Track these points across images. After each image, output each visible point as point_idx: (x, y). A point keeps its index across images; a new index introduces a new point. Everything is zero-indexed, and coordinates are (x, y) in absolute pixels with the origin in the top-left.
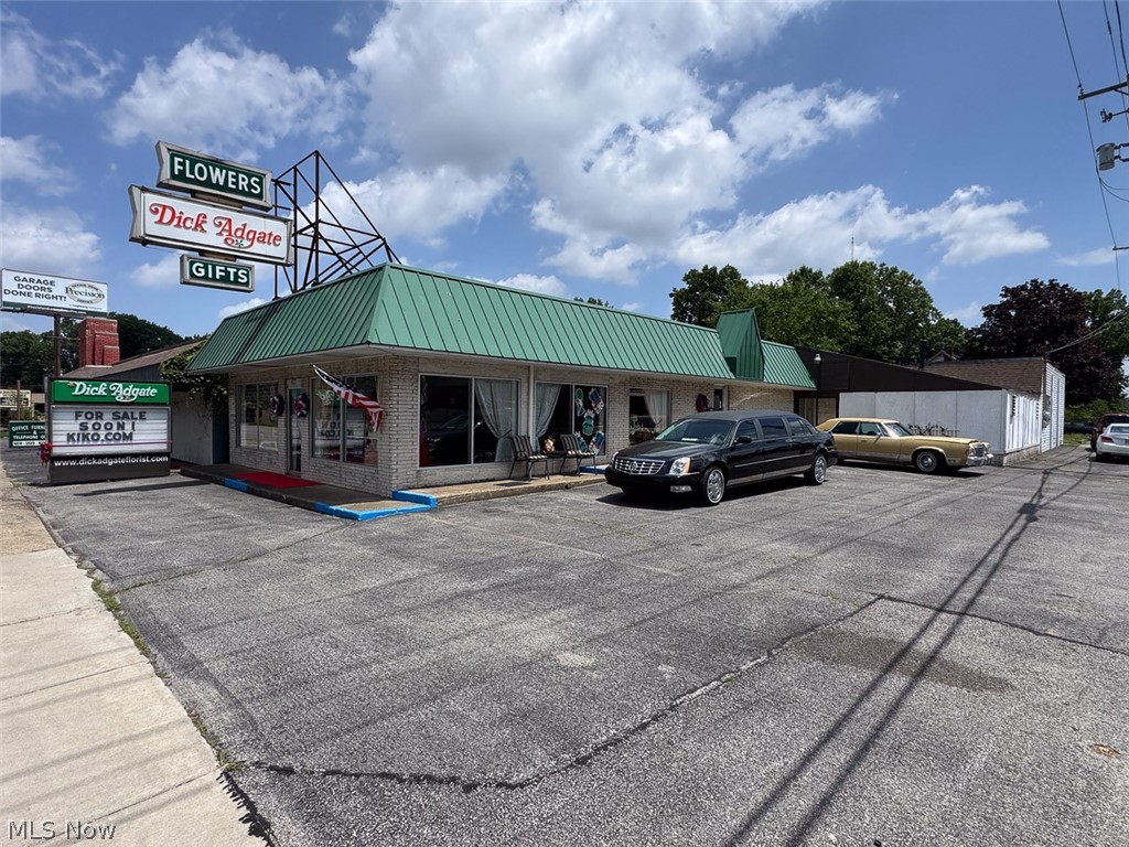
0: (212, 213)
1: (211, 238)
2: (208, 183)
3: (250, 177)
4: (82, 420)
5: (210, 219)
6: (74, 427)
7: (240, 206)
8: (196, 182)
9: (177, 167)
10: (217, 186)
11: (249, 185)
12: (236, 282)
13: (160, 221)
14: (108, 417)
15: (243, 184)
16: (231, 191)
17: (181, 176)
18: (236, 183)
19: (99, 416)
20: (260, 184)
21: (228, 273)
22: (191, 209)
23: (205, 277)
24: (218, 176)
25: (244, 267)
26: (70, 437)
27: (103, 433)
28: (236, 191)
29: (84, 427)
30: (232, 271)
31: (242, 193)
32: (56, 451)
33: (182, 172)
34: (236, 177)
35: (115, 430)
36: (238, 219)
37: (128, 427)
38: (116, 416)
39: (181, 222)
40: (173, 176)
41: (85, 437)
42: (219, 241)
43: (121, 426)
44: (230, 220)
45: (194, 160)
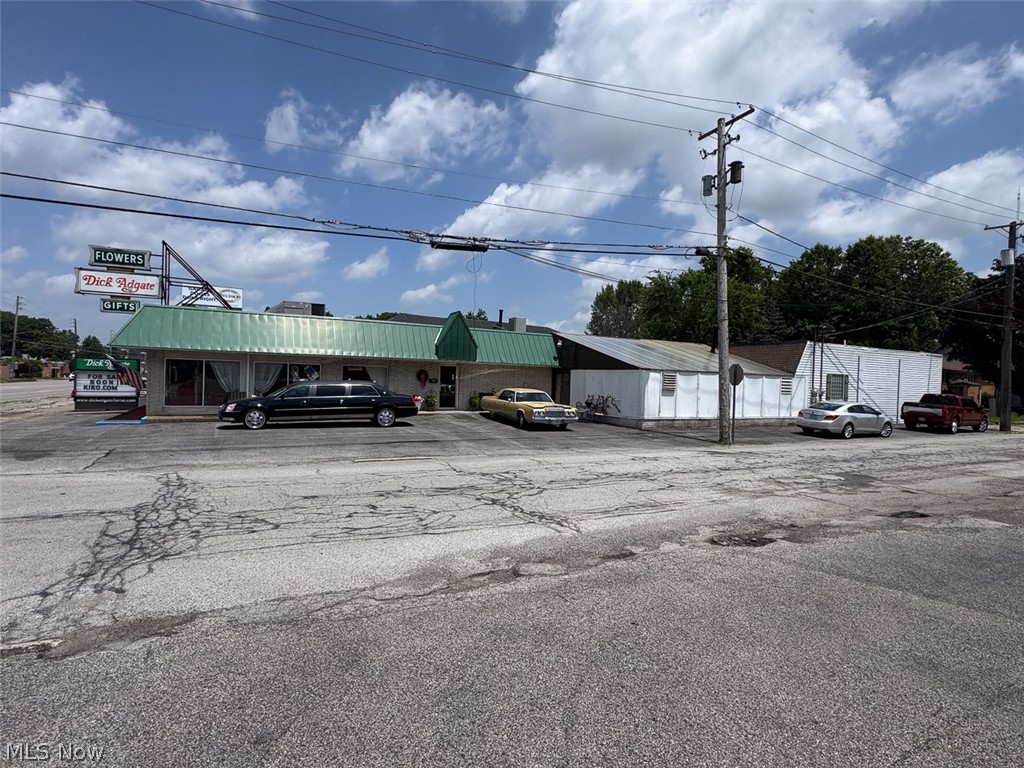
0: (115, 276)
1: (115, 289)
2: (114, 262)
3: (137, 255)
4: (91, 378)
5: (114, 280)
6: (87, 382)
7: (132, 271)
8: (107, 262)
9: (97, 256)
10: (119, 263)
11: (137, 260)
12: (128, 310)
13: (88, 284)
14: (104, 377)
15: (133, 260)
16: (127, 264)
17: (100, 261)
18: (129, 260)
19: (100, 377)
20: (143, 259)
21: (123, 306)
22: (104, 276)
23: (111, 309)
24: (119, 258)
25: (133, 302)
26: (85, 387)
27: (102, 386)
28: (129, 264)
29: (92, 382)
30: (126, 304)
31: (133, 264)
32: (78, 394)
33: (99, 258)
34: (129, 257)
35: (108, 384)
36: (129, 278)
37: (115, 383)
38: (109, 377)
39: (98, 282)
40: (96, 261)
41: (93, 387)
42: (119, 290)
43: (111, 382)
44: (125, 280)
45: (106, 251)
